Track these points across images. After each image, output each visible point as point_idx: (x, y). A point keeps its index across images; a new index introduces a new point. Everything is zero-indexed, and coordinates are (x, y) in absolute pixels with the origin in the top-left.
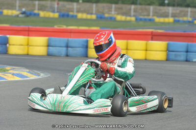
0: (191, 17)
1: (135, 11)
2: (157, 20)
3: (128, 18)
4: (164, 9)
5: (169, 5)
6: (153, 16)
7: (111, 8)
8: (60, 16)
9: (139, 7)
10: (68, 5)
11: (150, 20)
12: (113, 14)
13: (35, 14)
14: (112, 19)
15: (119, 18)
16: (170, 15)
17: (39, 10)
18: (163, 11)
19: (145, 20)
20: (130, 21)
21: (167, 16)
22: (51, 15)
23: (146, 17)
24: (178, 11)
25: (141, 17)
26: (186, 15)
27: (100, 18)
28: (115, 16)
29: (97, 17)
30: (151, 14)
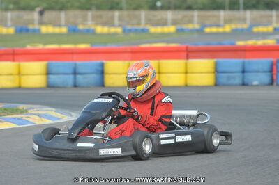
0: (198, 23)
1: (120, 19)
2: (153, 30)
3: (113, 30)
4: (160, 14)
5: (162, 8)
6: (146, 24)
7: (86, 16)
8: (16, 31)
9: (125, 13)
10: (26, 15)
11: (143, 30)
12: (90, 24)
14: (90, 32)
15: (99, 29)
16: (169, 21)
18: (159, 17)
19: (136, 31)
20: (115, 34)
21: (163, 23)
22: (4, 31)
23: (136, 27)
24: (180, 17)
25: (129, 27)
26: (191, 21)
27: (73, 31)
28: (93, 27)
29: (69, 30)
30: (143, 21)
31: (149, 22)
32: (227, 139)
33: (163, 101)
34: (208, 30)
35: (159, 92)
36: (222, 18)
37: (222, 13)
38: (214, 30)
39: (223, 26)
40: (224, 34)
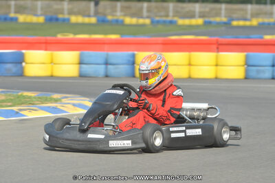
0: (225, 17)
1: (149, 10)
2: (181, 22)
3: (141, 21)
4: (188, 7)
6: (174, 16)
7: (116, 7)
8: (46, 20)
10: (56, 5)
11: (171, 22)
12: (119, 15)
13: (12, 19)
14: (119, 23)
15: (128, 20)
16: (197, 14)
17: (16, 12)
18: (187, 10)
19: (164, 22)
20: (143, 25)
21: (191, 15)
22: (34, 19)
23: (164, 19)
24: (207, 10)
25: (157, 19)
26: (218, 14)
27: (102, 22)
28: (121, 18)
29: (98, 21)
30: (171, 14)
31: (177, 14)
32: (236, 134)
33: (174, 93)
34: (235, 23)
35: (171, 85)
36: (249, 12)
37: (249, 7)
38: (241, 23)
39: (249, 20)
40: (251, 27)
